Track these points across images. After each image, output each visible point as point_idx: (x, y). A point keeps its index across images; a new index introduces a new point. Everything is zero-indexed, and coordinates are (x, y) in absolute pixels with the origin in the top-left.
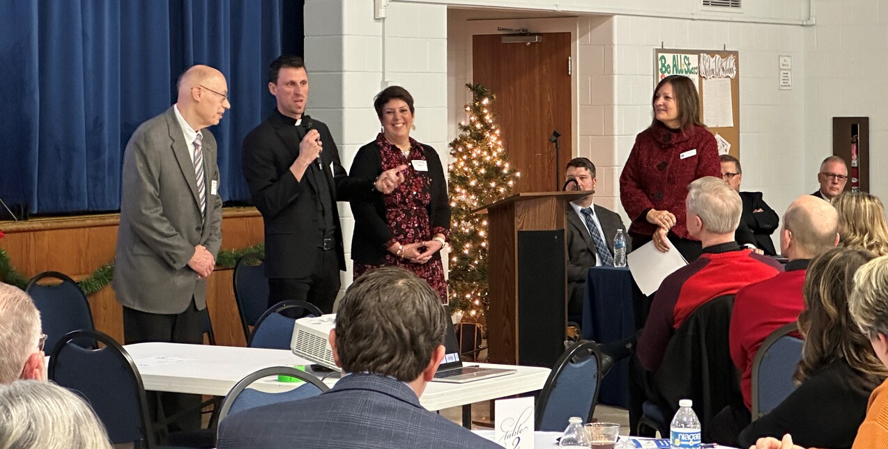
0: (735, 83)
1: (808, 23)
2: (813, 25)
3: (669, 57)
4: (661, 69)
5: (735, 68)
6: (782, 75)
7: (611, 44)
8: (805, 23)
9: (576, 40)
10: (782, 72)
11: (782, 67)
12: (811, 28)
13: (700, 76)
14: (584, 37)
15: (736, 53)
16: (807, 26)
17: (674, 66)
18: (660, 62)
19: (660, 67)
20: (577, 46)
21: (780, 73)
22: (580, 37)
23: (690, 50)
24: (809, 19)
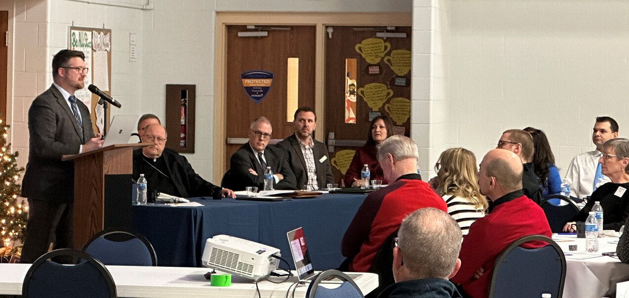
0: (109, 54)
1: (148, 7)
2: (151, 9)
3: (77, 32)
4: (73, 43)
5: (109, 43)
6: (131, 49)
7: (45, 22)
8: (144, 8)
9: (13, 18)
10: (132, 47)
11: (131, 43)
12: (148, 12)
13: (92, 49)
14: (18, 16)
15: (110, 31)
16: (146, 9)
17: (80, 41)
18: (72, 37)
19: (72, 41)
20: (14, 24)
21: (130, 47)
22: (16, 15)
23: (87, 28)
24: (148, 4)
